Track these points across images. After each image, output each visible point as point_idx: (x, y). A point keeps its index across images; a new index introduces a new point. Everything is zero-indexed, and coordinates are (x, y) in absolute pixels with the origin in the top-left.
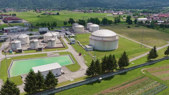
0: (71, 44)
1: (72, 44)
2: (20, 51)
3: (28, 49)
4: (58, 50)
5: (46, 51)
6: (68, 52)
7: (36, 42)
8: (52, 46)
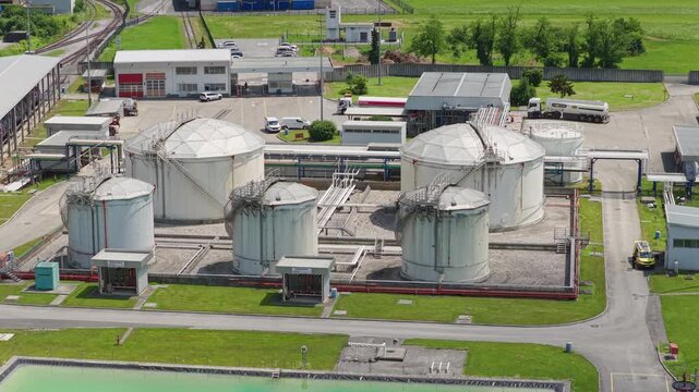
0: (655, 267)
1: (673, 273)
2: (119, 283)
3: (209, 268)
4: (479, 320)
5: (354, 316)
6: (568, 350)
7: (284, 209)
8: (439, 270)
